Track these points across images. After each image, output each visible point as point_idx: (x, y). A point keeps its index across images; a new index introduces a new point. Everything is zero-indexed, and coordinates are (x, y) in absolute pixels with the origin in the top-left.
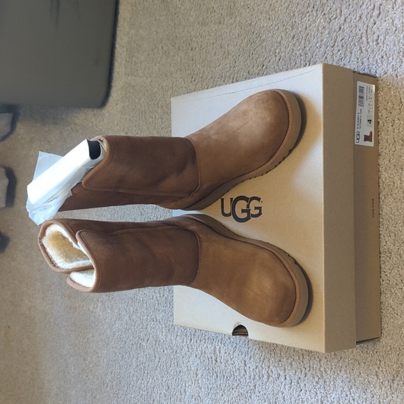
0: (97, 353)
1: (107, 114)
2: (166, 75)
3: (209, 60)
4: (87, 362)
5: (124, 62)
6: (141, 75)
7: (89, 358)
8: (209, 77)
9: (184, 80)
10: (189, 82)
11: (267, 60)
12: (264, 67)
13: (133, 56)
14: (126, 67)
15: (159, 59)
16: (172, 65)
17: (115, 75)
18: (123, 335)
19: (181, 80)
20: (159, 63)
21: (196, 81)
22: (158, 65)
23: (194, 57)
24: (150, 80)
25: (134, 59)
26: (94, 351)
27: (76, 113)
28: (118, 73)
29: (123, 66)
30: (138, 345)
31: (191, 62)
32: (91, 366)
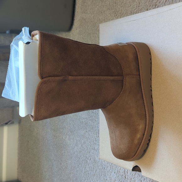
0: (66, 161)
1: (72, 35)
2: (101, 13)
3: (125, 3)
4: (62, 165)
5: (80, 6)
6: (89, 13)
7: (62, 163)
8: (124, 13)
9: (111, 15)
10: (114, 16)
11: (158, 2)
12: (157, 6)
13: (85, 2)
14: (81, 9)
15: (98, 3)
16: (105, 6)
17: (76, 13)
18: (79, 154)
19: (109, 15)
20: (98, 6)
21: (117, 16)
22: (97, 7)
23: (117, 2)
24: (93, 15)
25: (85, 4)
26: (65, 160)
27: (58, 34)
28: (77, 12)
29: (80, 8)
30: (86, 161)
31: (115, 5)
32: (64, 168)
